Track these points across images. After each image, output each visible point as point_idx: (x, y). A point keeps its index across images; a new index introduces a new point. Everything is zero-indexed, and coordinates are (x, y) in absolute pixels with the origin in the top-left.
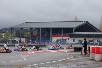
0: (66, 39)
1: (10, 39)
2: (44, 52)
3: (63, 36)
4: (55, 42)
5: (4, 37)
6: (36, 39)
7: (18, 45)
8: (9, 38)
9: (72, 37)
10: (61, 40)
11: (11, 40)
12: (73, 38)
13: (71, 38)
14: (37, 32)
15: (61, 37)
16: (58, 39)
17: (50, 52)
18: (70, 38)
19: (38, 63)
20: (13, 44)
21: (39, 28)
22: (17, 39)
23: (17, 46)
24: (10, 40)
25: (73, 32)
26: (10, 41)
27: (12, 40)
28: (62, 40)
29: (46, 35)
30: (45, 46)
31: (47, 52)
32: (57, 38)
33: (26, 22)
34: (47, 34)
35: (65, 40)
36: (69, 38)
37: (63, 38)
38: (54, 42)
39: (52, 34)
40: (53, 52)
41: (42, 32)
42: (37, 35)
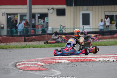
0: (46, 15)
9: (76, 5)
10: (22, 16)
12: (84, 10)
13: (72, 8)
15: (25, 4)
16: (8, 14)
17: (92, 61)
18: (69, 10)
28: (27, 18)
32: (3, 11)
40: (100, 59)
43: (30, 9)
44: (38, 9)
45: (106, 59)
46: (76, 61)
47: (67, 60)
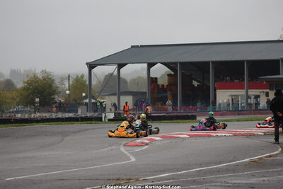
0: (259, 96)
1: (86, 97)
2: (191, 136)
3: (250, 87)
4: (224, 107)
5: (68, 92)
6: (167, 97)
7: (111, 116)
8: (84, 94)
11: (90, 100)
13: (273, 92)
14: (169, 75)
15: (243, 88)
16: (233, 96)
17: (210, 136)
18: (271, 93)
19: (172, 170)
20: (96, 115)
21: (176, 63)
22: (107, 97)
23: (109, 120)
24: (87, 101)
25: (279, 74)
26: (86, 104)
27: (93, 101)
29: (195, 84)
30: (193, 118)
31: (200, 136)
32: (229, 93)
33: (132, 47)
34: (198, 81)
35: (257, 97)
36: (268, 90)
37: (249, 93)
38: (222, 106)
39: (215, 81)
40: (219, 135)
41: (183, 75)
42: (170, 85)
43: (247, 92)
44: (253, 92)
45: (224, 135)
46: (196, 135)
47: (188, 135)
